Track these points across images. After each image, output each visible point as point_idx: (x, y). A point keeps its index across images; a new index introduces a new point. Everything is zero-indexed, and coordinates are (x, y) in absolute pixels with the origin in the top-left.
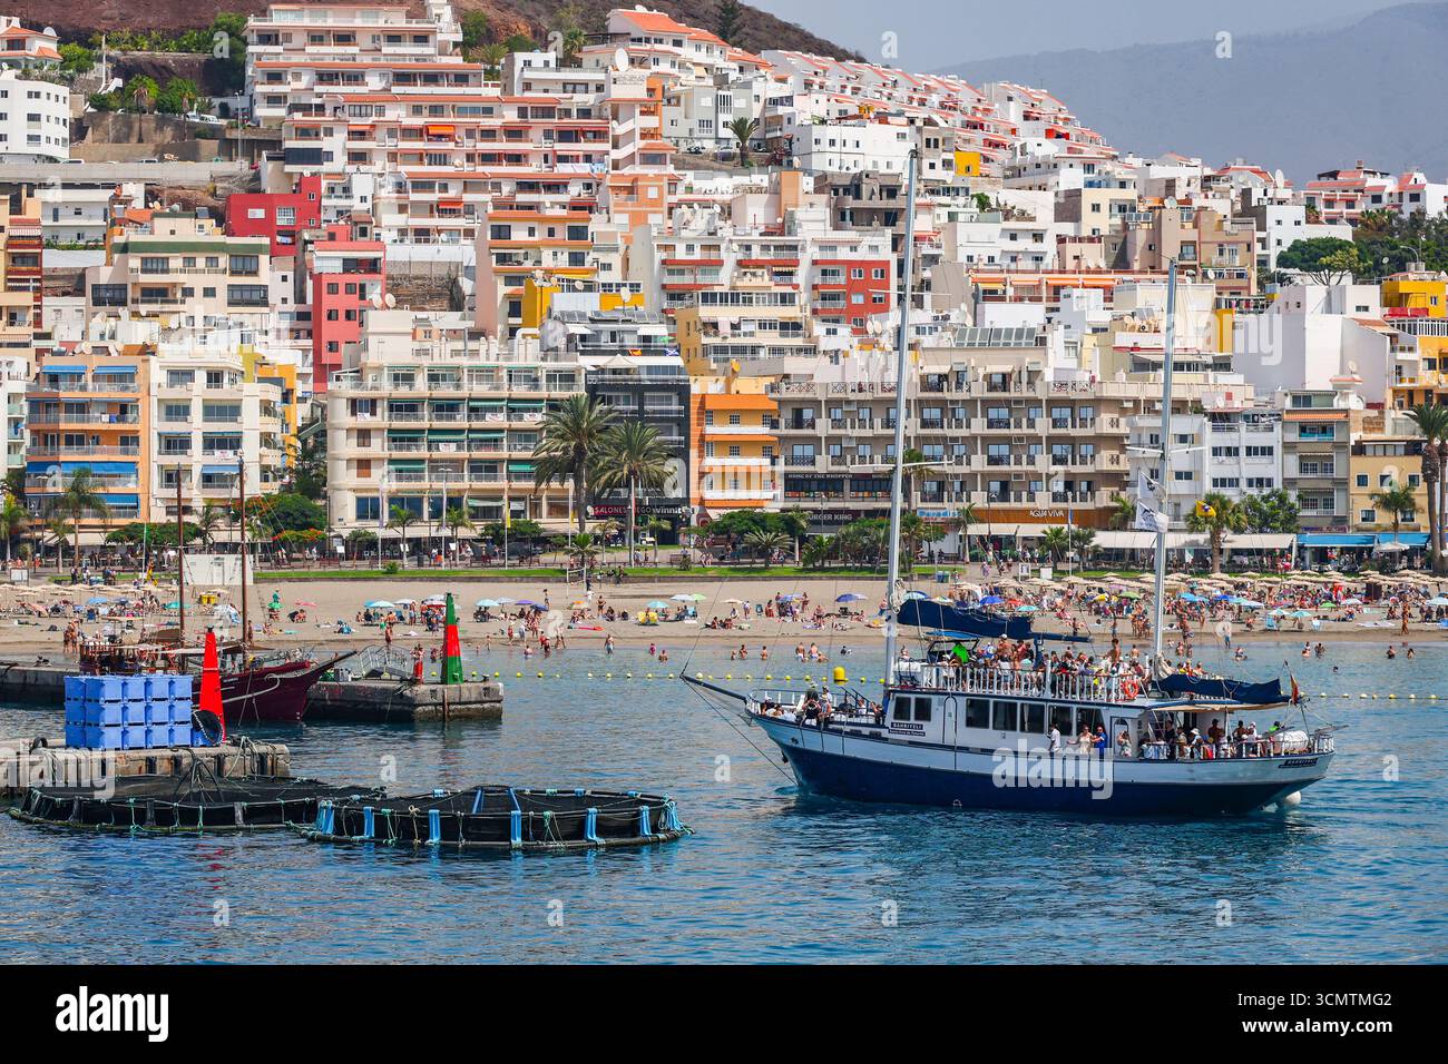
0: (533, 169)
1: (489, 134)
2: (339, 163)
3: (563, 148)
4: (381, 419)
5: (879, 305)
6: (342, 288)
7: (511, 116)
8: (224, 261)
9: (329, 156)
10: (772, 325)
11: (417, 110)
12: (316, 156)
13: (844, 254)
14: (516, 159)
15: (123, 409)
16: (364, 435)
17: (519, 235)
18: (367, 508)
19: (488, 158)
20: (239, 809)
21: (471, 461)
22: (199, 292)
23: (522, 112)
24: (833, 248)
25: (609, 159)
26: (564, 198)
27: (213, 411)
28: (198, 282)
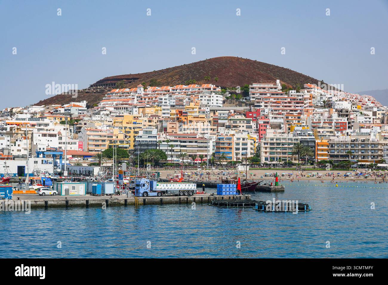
0: (292, 108)
1: (286, 103)
2: (263, 107)
3: (297, 105)
4: (269, 146)
5: (345, 129)
6: (263, 126)
7: (289, 100)
8: (245, 122)
9: (262, 106)
10: (328, 132)
11: (275, 99)
12: (260, 106)
13: (340, 121)
14: (290, 106)
15: (230, 144)
16: (266, 148)
17: (290, 118)
18: (266, 159)
19: (286, 106)
20: (243, 204)
21: (282, 152)
22: (241, 126)
23: (291, 99)
24: (338, 120)
25: (304, 107)
26: (297, 112)
27: (243, 144)
28: (241, 125)
